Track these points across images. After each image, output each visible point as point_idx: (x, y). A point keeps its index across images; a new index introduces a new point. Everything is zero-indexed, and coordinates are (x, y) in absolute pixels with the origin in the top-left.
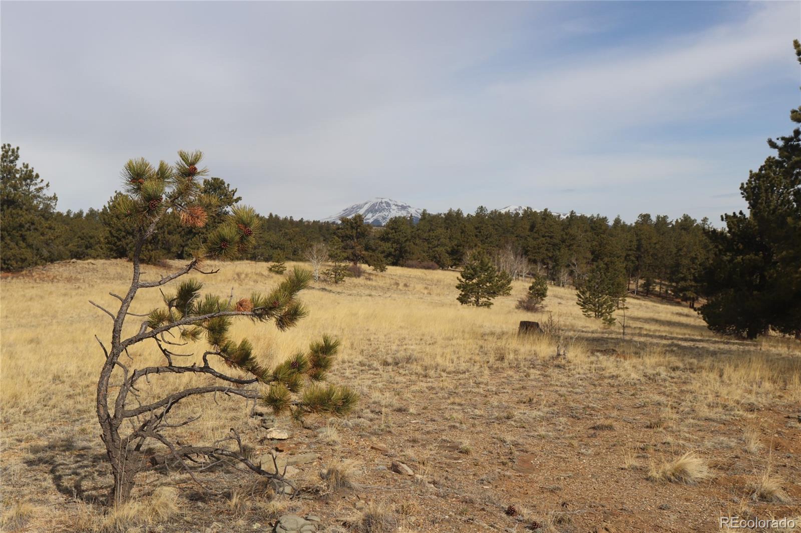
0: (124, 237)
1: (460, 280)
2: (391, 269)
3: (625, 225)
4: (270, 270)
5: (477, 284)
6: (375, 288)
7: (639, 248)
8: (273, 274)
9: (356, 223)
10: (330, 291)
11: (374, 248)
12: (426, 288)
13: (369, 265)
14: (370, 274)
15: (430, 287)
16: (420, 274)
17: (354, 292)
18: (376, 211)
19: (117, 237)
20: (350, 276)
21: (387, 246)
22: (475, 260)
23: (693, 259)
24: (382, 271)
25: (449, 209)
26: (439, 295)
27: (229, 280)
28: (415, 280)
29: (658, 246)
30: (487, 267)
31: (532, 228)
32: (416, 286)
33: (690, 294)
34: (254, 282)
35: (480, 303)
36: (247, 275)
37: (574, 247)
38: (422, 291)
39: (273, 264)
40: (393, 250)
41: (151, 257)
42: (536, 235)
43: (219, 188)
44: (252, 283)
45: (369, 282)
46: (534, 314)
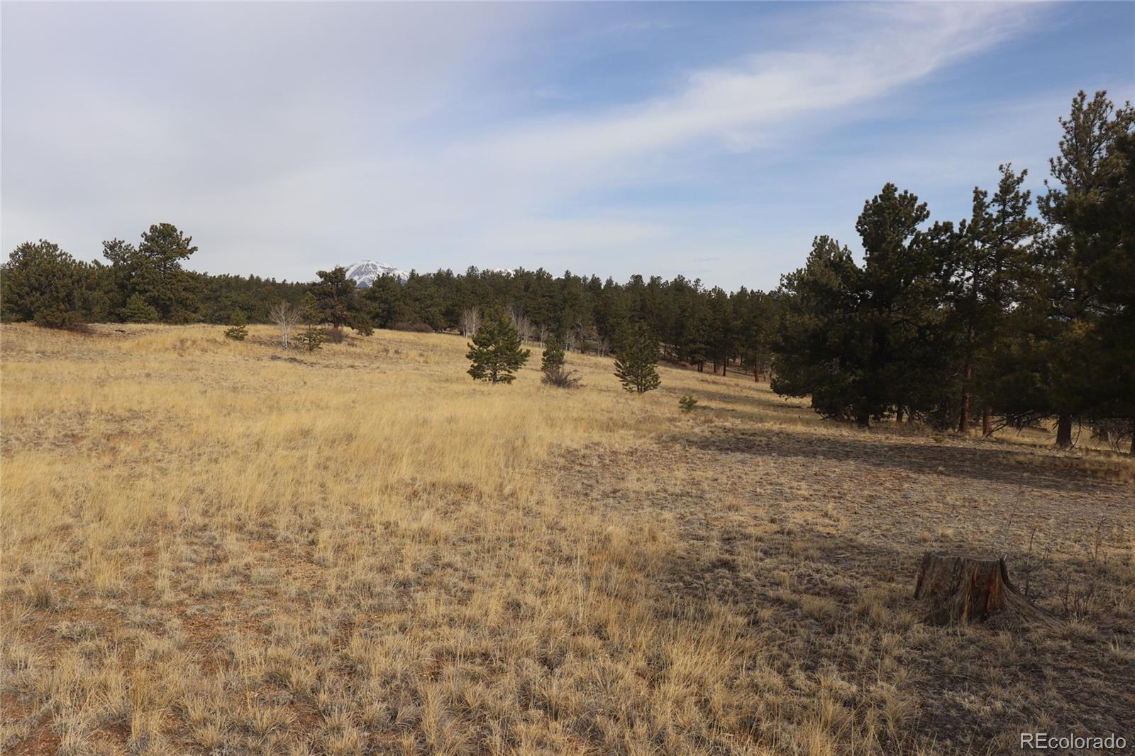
0: (27, 294)
1: (471, 347)
2: (378, 333)
3: (617, 287)
4: (228, 335)
5: (494, 352)
6: (359, 356)
7: (643, 308)
8: (231, 341)
9: (336, 278)
10: (301, 362)
11: (358, 307)
12: (421, 355)
13: (353, 329)
14: (353, 339)
15: (425, 353)
16: (412, 338)
17: (333, 362)
18: (362, 274)
19: (18, 294)
20: (328, 341)
21: (374, 306)
22: (492, 320)
23: (702, 320)
24: (368, 335)
25: (438, 269)
26: (437, 363)
27: (167, 349)
28: (407, 345)
29: (662, 307)
30: (507, 330)
31: (527, 288)
32: (410, 352)
33: (698, 357)
34: (202, 351)
35: (498, 377)
36: (194, 342)
37: (576, 308)
38: (418, 358)
39: (230, 327)
40: (380, 311)
41: (64, 321)
42: (532, 296)
43: (170, 235)
44: (198, 353)
45: (352, 349)
46: (567, 391)
